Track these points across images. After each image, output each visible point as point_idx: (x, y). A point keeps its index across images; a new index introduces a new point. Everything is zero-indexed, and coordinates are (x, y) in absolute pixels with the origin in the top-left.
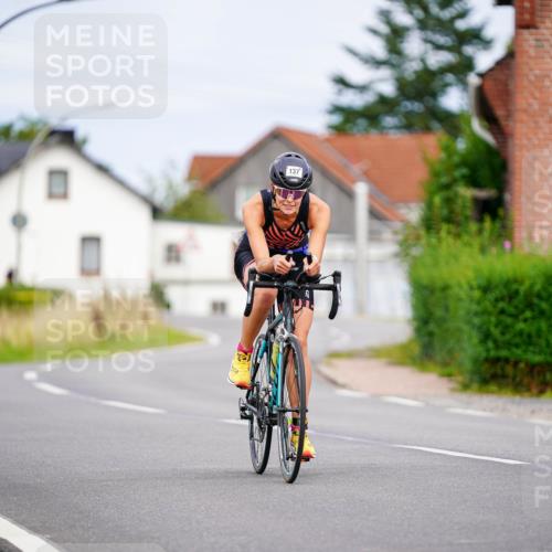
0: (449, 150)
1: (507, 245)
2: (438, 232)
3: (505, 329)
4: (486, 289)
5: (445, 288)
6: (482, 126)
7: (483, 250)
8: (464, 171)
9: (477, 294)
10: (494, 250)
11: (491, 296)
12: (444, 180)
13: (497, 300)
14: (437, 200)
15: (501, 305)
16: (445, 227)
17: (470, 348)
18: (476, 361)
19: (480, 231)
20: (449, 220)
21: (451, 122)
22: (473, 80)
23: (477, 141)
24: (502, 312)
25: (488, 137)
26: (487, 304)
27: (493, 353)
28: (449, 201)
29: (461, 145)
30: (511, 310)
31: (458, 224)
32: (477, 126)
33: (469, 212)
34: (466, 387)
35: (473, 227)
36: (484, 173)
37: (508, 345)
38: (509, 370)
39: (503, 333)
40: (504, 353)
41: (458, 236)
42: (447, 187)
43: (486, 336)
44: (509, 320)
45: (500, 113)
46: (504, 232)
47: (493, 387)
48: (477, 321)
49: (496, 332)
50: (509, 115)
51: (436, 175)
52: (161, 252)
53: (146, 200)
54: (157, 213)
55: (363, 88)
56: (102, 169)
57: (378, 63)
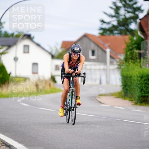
0: (132, 40)
2: (129, 62)
4: (142, 77)
5: (131, 77)
7: (141, 67)
8: (136, 45)
9: (139, 79)
11: (143, 79)
12: (130, 48)
14: (128, 53)
15: (146, 81)
16: (130, 60)
17: (137, 93)
18: (139, 97)
19: (140, 62)
20: (132, 59)
21: (132, 32)
22: (138, 21)
23: (139, 37)
24: (146, 83)
25: (142, 36)
26: (142, 82)
27: (143, 95)
28: (132, 54)
29: (135, 38)
31: (134, 60)
32: (139, 33)
33: (137, 57)
34: (136, 104)
35: (138, 60)
37: (148, 92)
38: (148, 99)
39: (146, 89)
40: (146, 95)
41: (134, 63)
42: (131, 50)
43: (142, 90)
44: (148, 86)
45: (145, 30)
47: (144, 104)
48: (139, 86)
50: (148, 30)
51: (128, 46)
52: (54, 67)
53: (50, 53)
54: (53, 57)
55: (108, 23)
56: (38, 45)
57: (113, 16)
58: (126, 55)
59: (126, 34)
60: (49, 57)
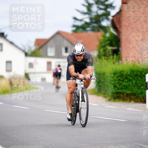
0: (104, 36)
1: (120, 62)
2: (102, 59)
3: (120, 84)
4: (115, 74)
5: (104, 74)
6: (113, 30)
7: (114, 63)
8: (109, 42)
9: (112, 75)
10: (117, 63)
11: (116, 76)
12: (103, 44)
13: (118, 77)
14: (101, 50)
15: (119, 78)
16: (103, 57)
17: (111, 90)
18: (113, 93)
19: (113, 58)
20: (105, 55)
21: (105, 29)
22: (110, 17)
23: (112, 34)
24: (119, 80)
25: (115, 33)
26: (115, 78)
27: (117, 91)
28: (105, 50)
29: (108, 35)
30: (122, 79)
31: (107, 56)
32: (112, 30)
33: (110, 53)
34: (110, 100)
35: (111, 57)
36: (114, 43)
37: (121, 89)
38: (121, 95)
39: (119, 86)
40: (120, 91)
41: (107, 59)
42: (104, 46)
43: (115, 86)
44: (121, 82)
45: (118, 26)
46: (119, 59)
47: (117, 100)
48: (112, 82)
49: (118, 85)
50: (120, 27)
51: (101, 43)
52: (27, 65)
53: (24, 51)
54: (26, 54)
55: (81, 20)
56: (11, 43)
57: (85, 14)
58: (99, 51)
59: (99, 31)
60: (23, 55)
